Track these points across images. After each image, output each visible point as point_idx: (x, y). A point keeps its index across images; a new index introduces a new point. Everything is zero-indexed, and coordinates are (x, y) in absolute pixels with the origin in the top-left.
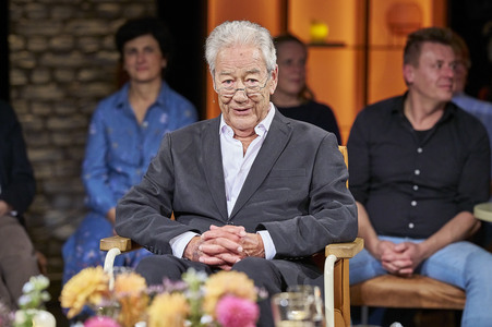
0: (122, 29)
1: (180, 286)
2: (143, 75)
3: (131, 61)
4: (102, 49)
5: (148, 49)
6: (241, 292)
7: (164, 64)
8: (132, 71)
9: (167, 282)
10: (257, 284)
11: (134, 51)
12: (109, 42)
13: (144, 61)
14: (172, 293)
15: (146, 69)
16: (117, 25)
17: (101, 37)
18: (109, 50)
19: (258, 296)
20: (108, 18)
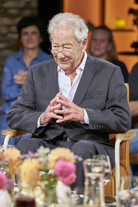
0: (20, 22)
1: (36, 155)
2: (31, 46)
3: (25, 38)
4: (10, 32)
5: (34, 33)
6: (67, 158)
7: (41, 40)
8: (25, 43)
9: (30, 153)
10: (75, 154)
11: (27, 33)
12: (14, 29)
13: (31, 39)
14: (32, 158)
15: (32, 43)
16: (18, 20)
17: (9, 26)
18: (14, 33)
19: (77, 160)
20: (13, 17)
